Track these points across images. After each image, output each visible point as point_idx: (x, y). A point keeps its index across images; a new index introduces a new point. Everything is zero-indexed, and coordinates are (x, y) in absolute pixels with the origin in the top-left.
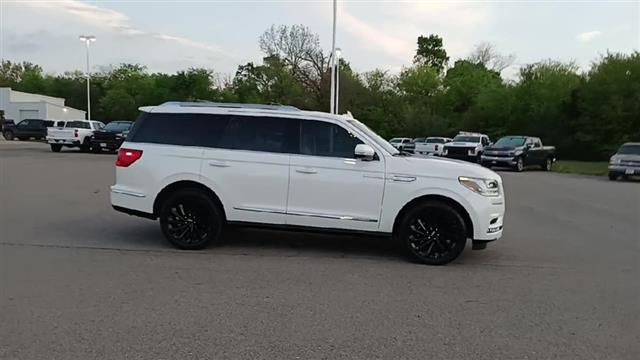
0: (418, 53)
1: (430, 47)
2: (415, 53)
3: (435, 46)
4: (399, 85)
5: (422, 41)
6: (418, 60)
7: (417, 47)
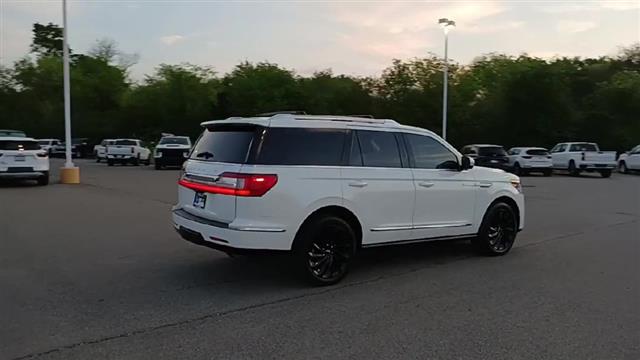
0: (35, 42)
1: (48, 37)
2: (31, 42)
3: (55, 36)
4: (17, 77)
5: (38, 28)
6: (36, 50)
7: (32, 35)
